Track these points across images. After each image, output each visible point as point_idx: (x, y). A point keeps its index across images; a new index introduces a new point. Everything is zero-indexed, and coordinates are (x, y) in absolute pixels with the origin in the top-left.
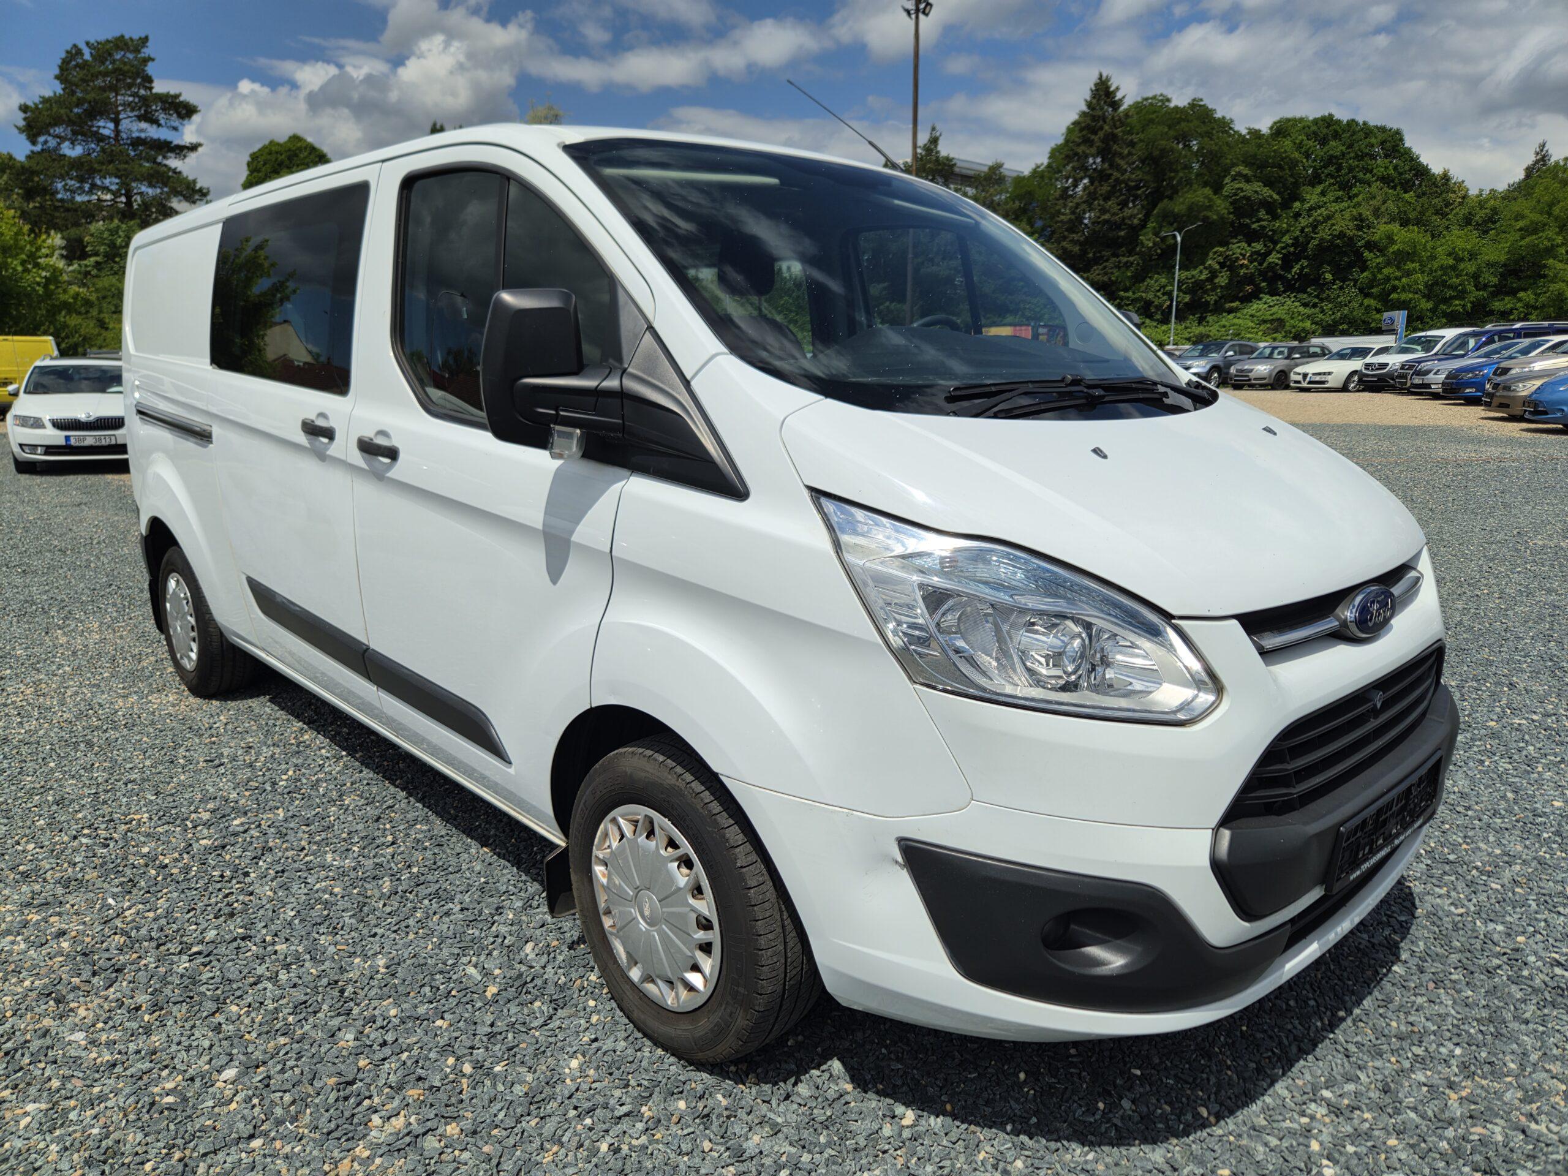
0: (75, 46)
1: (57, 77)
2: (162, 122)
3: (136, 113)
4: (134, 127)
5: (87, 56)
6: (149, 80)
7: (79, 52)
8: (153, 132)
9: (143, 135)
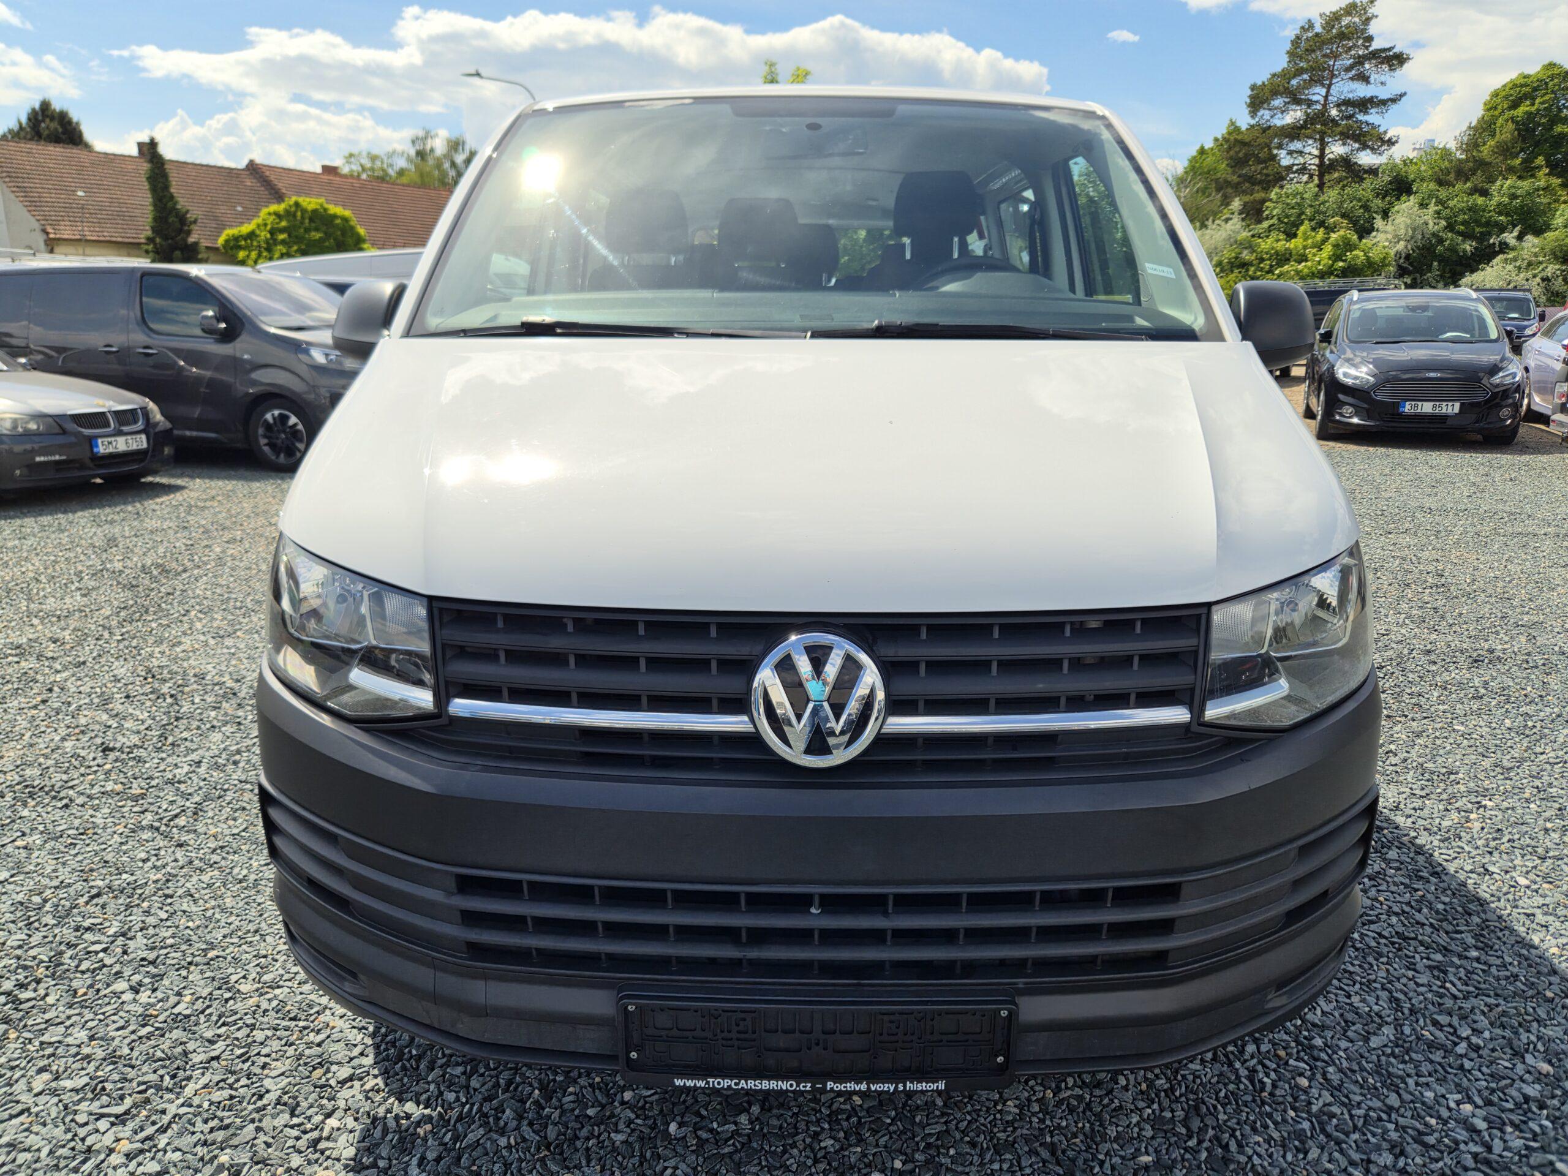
0: (1309, 21)
1: (1288, 52)
2: (1372, 79)
3: (1350, 75)
4: (1346, 88)
5: (1318, 29)
6: (1370, 39)
7: (1311, 25)
8: (1361, 91)
9: (1351, 96)
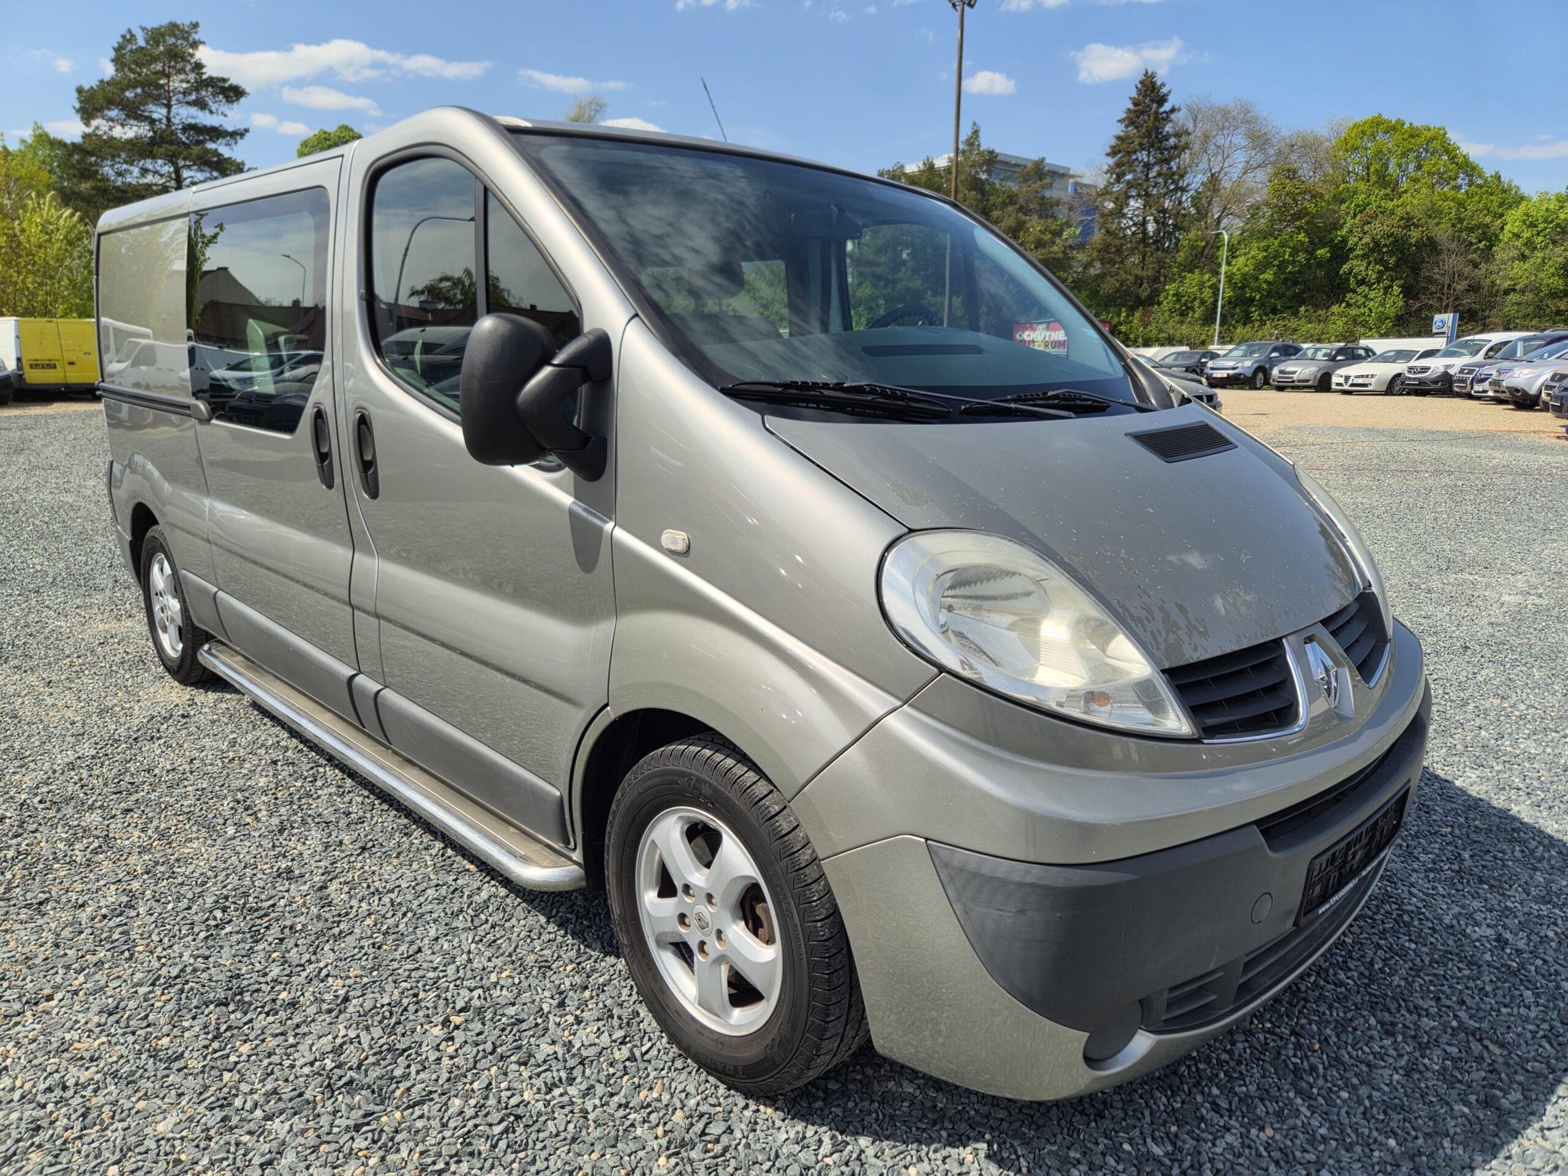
0: (129, 31)
1: (113, 60)
2: (213, 107)
3: (188, 99)
4: (187, 112)
5: (141, 43)
6: (198, 67)
7: (133, 37)
8: (205, 119)
9: (193, 121)
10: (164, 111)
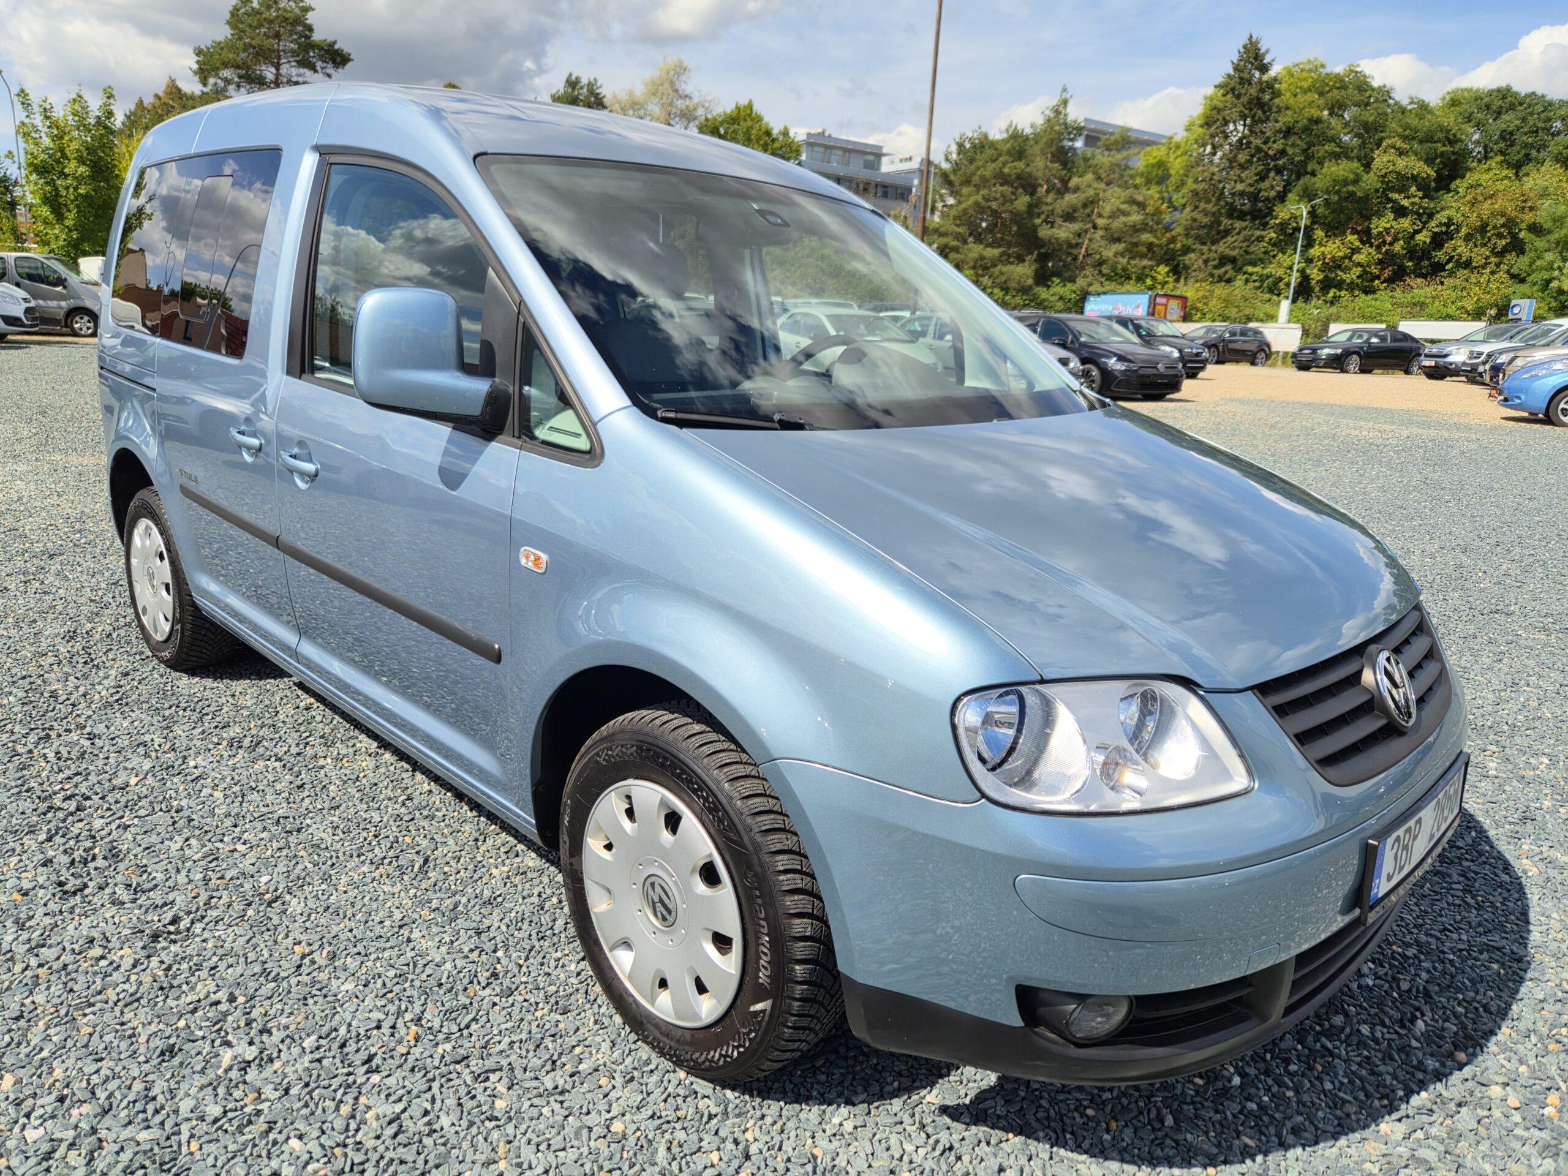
10: (273, 70)
